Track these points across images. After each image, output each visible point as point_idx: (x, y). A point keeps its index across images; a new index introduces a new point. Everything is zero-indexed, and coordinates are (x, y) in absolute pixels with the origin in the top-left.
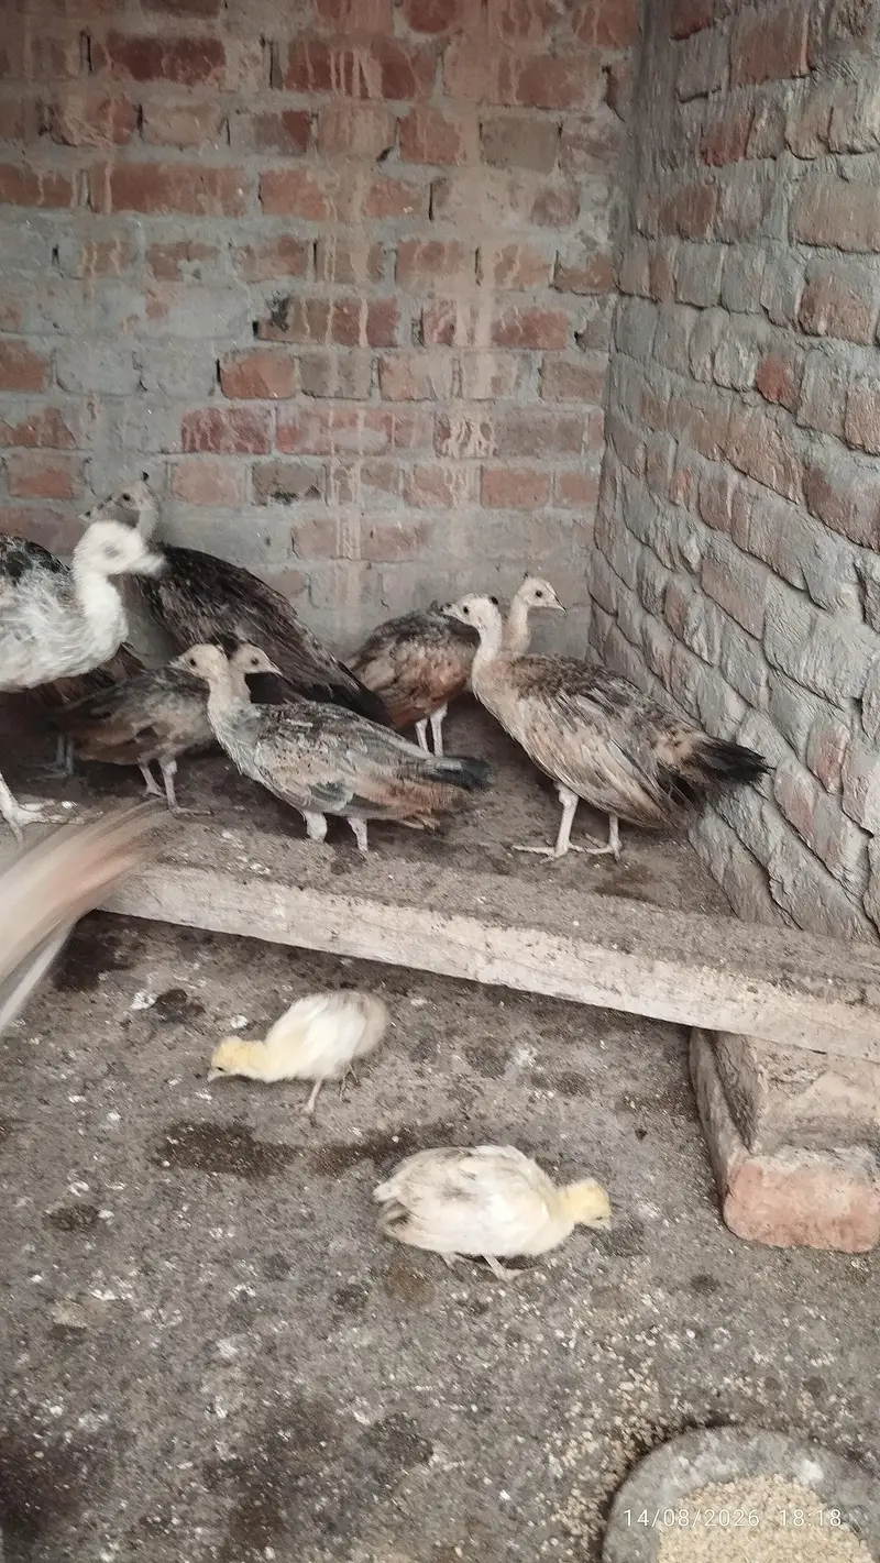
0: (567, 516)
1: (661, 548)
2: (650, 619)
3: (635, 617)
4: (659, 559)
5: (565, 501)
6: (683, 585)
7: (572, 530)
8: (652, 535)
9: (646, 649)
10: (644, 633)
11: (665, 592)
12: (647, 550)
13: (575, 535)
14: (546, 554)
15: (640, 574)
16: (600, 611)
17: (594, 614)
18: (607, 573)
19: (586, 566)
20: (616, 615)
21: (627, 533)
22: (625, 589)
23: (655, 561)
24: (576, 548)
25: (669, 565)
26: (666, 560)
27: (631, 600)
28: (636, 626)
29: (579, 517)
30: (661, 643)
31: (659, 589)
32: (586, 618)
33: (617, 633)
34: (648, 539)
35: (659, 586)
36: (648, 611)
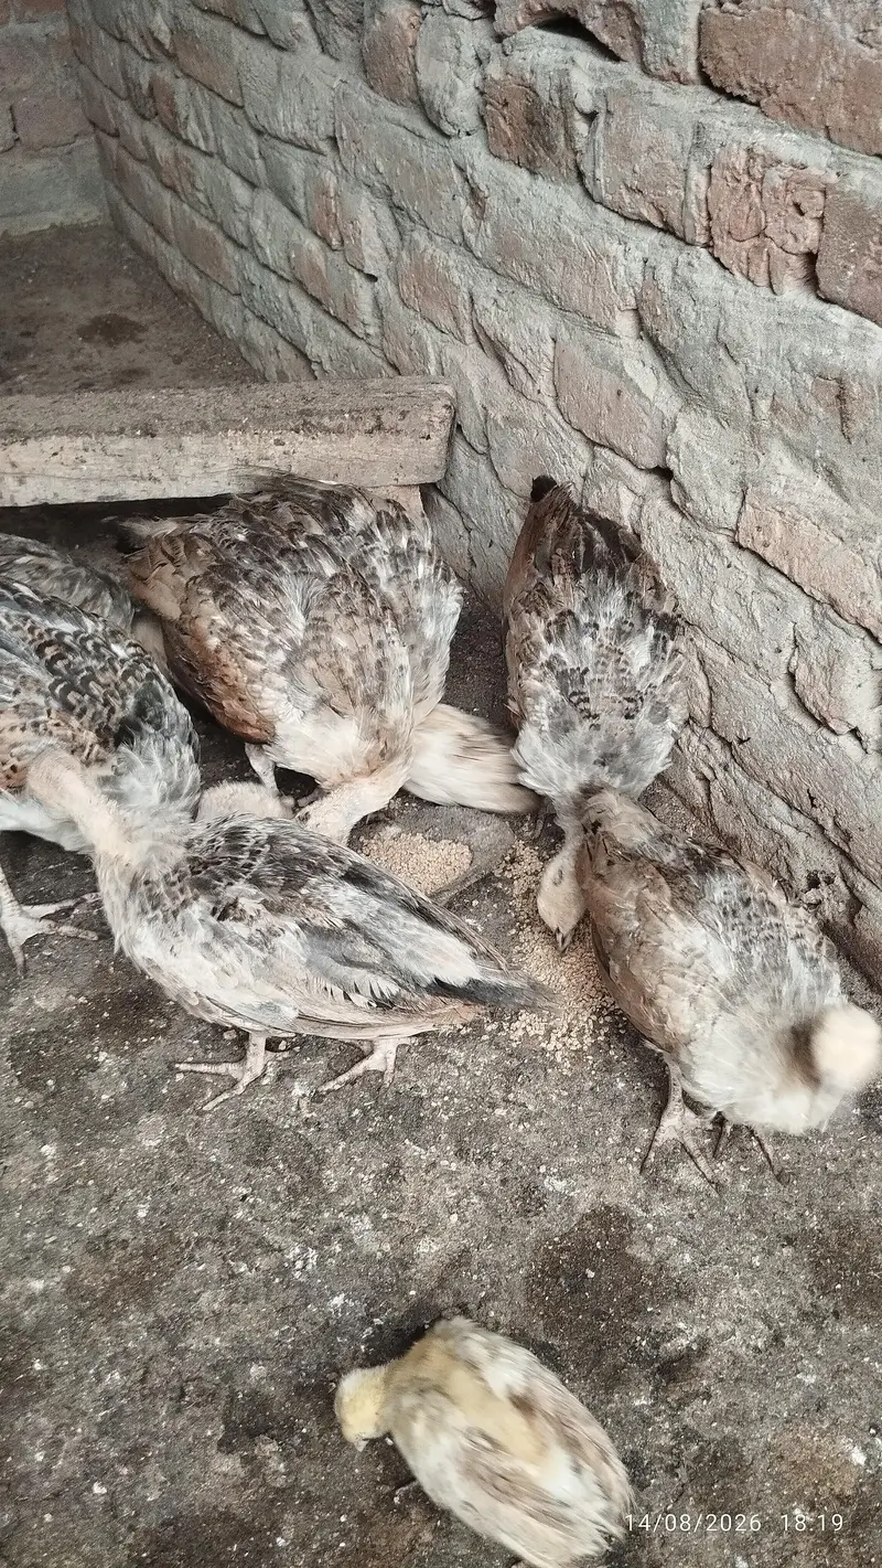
0: (36, 30)
1: (134, 37)
2: (148, 126)
3: (136, 129)
4: (138, 53)
5: (29, 13)
6: (165, 73)
7: (46, 46)
8: (123, 26)
9: (151, 161)
10: (146, 141)
11: (151, 88)
12: (125, 46)
13: (52, 52)
14: (26, 80)
15: (125, 74)
16: (101, 134)
17: (99, 141)
18: (98, 90)
19: (75, 88)
20: (116, 135)
21: (102, 35)
22: (115, 99)
23: (133, 55)
24: (58, 69)
25: (147, 56)
26: (142, 49)
27: (125, 109)
28: (137, 137)
29: (50, 29)
30: (163, 148)
31: (145, 86)
32: (93, 150)
33: (124, 154)
34: (121, 33)
35: (145, 82)
36: (144, 117)
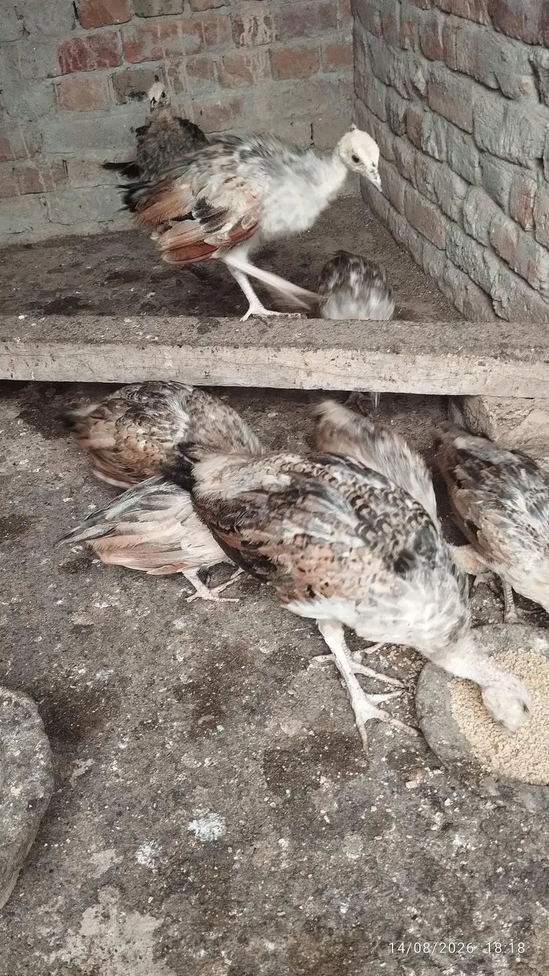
0: (334, 77)
1: (399, 84)
2: (397, 139)
3: (388, 140)
4: (399, 94)
5: (331, 66)
6: (417, 108)
7: (338, 87)
8: (392, 77)
9: (397, 162)
10: (395, 150)
11: (405, 117)
12: (391, 89)
13: (341, 90)
14: (323, 107)
15: (388, 108)
18: (366, 113)
19: (351, 111)
21: (376, 80)
22: (379, 121)
23: (395, 94)
24: (343, 99)
25: (406, 97)
26: (404, 93)
27: (384, 128)
29: (342, 76)
30: (407, 155)
31: (401, 116)
34: (390, 81)
35: (401, 113)
36: (396, 134)
